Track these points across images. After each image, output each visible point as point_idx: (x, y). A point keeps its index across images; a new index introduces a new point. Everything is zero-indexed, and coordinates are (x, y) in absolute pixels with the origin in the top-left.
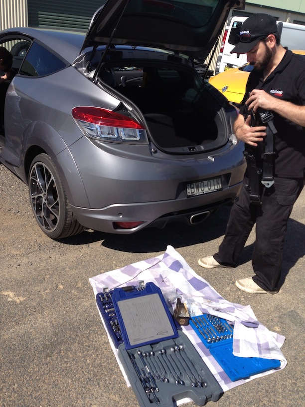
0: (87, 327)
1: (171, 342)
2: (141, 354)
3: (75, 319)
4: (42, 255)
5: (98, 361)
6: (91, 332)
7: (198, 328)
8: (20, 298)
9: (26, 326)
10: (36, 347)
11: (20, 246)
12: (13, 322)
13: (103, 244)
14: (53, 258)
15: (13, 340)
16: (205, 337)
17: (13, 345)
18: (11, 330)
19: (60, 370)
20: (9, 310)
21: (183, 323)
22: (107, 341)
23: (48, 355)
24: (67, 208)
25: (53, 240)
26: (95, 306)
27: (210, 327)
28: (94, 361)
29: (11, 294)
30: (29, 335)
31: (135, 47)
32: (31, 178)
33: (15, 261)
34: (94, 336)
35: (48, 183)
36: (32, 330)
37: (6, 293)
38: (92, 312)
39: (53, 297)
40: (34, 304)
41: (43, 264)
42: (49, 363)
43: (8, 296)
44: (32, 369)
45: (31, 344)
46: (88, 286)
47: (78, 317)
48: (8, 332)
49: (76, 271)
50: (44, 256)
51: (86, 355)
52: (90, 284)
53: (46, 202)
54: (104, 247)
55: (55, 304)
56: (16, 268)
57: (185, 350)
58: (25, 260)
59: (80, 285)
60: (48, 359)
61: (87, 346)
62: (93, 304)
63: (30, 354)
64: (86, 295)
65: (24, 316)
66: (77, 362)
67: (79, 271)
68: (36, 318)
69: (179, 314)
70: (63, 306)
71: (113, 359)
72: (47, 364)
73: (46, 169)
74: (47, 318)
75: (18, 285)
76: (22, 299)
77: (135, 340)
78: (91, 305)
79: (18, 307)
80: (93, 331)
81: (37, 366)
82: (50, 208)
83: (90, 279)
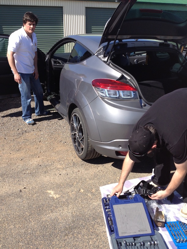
0: (93, 219)
1: (149, 238)
2: (126, 243)
3: (87, 213)
4: (74, 169)
5: (97, 244)
6: (96, 223)
7: (171, 230)
8: (57, 195)
9: (57, 214)
10: (60, 228)
11: (62, 163)
12: (50, 210)
13: (112, 165)
14: (80, 172)
15: (47, 222)
16: (175, 238)
17: (47, 225)
18: (48, 215)
19: (72, 246)
20: (49, 202)
21: (160, 225)
22: (105, 231)
23: (66, 235)
24: (89, 141)
25: (82, 160)
26: (101, 205)
27: (180, 231)
28: (95, 243)
29: (52, 192)
30: (57, 220)
31: (137, 39)
32: (71, 122)
33: (58, 172)
34: (97, 226)
35: (79, 125)
36: (59, 217)
37: (49, 192)
38: (98, 210)
39: (76, 196)
40: (64, 200)
41: (74, 175)
42: (66, 240)
43: (50, 194)
44: (55, 243)
45: (57, 226)
46: (99, 191)
47: (89, 212)
48: (45, 216)
49: (93, 181)
50: (76, 170)
51: (90, 238)
52: (100, 191)
53: (78, 137)
54: (113, 167)
55: (76, 201)
56: (58, 176)
57: (158, 245)
58: (64, 172)
59: (94, 190)
60: (66, 237)
61: (91, 232)
62: (100, 204)
63: (56, 232)
64: (97, 197)
65: (56, 207)
66: (84, 242)
67: (95, 182)
68: (63, 209)
69: (157, 219)
70: (81, 204)
71: (107, 244)
72: (64, 241)
73: (78, 117)
74: (70, 210)
75: (57, 187)
76: (58, 196)
77: (122, 233)
78: (99, 205)
79: (54, 201)
80: (97, 222)
81: (58, 241)
82: (80, 141)
83: (100, 187)
